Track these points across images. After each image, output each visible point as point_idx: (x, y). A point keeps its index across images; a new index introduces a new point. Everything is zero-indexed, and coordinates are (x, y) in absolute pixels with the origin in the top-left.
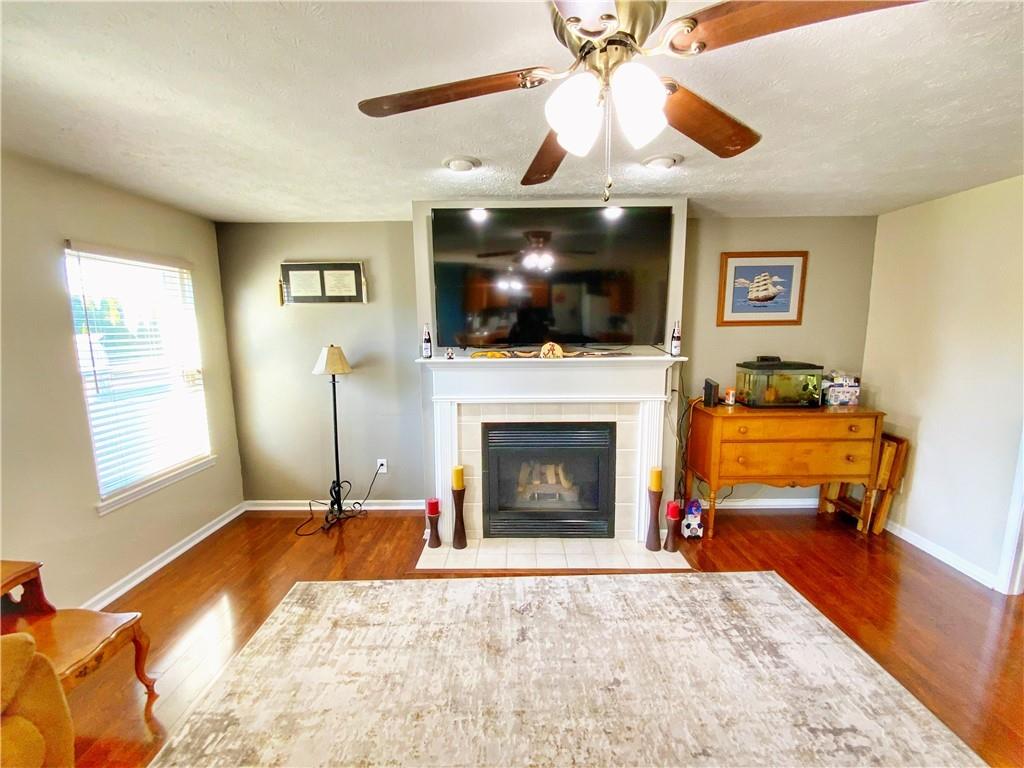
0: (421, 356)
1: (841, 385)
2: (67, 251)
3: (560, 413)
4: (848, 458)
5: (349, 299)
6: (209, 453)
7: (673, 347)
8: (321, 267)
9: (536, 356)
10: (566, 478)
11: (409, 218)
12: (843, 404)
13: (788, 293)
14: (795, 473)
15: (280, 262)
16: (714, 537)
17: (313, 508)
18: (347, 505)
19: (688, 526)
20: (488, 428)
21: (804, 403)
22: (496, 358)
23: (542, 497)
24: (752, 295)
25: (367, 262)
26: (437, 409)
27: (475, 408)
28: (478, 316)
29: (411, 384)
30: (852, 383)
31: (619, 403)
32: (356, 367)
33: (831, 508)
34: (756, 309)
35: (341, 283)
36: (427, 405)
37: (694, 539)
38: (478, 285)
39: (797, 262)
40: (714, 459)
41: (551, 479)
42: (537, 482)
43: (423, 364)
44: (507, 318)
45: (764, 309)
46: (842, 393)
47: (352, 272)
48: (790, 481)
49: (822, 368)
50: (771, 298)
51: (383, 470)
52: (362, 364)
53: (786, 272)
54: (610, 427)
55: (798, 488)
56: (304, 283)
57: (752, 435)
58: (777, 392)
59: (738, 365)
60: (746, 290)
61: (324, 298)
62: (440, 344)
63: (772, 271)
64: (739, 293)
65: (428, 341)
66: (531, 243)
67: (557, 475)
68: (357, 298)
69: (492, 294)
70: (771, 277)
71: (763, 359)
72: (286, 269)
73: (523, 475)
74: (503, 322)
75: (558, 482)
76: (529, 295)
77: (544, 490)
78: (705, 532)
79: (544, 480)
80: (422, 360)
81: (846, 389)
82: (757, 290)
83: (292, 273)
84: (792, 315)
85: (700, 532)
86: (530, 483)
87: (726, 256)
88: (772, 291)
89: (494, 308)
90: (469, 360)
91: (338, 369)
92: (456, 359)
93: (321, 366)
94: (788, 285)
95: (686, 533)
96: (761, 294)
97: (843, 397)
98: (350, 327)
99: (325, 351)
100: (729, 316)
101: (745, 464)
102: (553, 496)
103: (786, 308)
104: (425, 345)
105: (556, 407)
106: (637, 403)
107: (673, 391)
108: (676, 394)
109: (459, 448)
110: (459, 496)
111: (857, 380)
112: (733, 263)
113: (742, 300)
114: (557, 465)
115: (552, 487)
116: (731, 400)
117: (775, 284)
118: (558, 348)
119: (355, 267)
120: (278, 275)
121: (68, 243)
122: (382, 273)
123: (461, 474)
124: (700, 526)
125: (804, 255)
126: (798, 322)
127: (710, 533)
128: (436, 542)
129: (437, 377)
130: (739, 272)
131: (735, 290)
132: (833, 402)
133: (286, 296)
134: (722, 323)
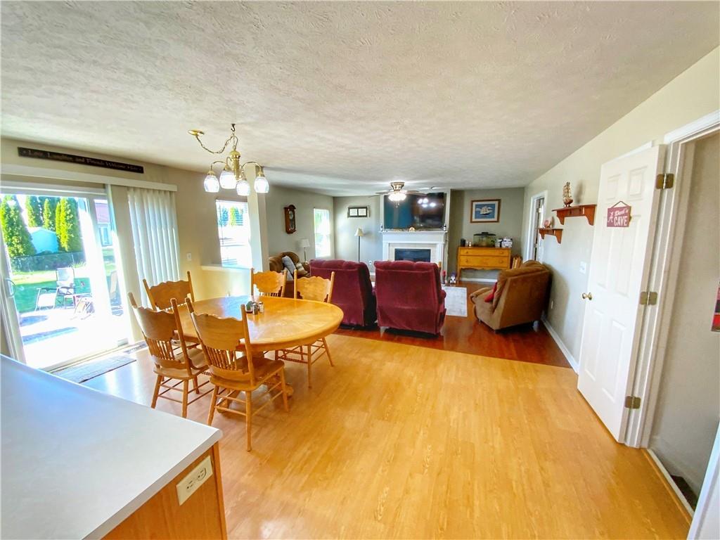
0: (380, 231)
1: (506, 241)
2: (314, 209)
3: (415, 247)
4: (500, 262)
5: (363, 216)
7: (445, 229)
8: (358, 208)
9: (408, 231)
12: (506, 247)
13: (494, 212)
15: (347, 207)
20: (396, 250)
22: (398, 231)
24: (482, 213)
25: (369, 206)
26: (384, 245)
27: (394, 245)
29: (378, 239)
30: (510, 240)
31: (432, 244)
34: (483, 217)
35: (362, 212)
36: (382, 244)
39: (496, 203)
40: (459, 260)
43: (381, 233)
45: (486, 217)
46: (507, 244)
49: (498, 235)
50: (488, 214)
52: (366, 234)
53: (493, 206)
54: (429, 251)
56: (353, 212)
57: (469, 254)
58: (485, 243)
59: (475, 235)
60: (480, 212)
61: (358, 216)
62: (385, 228)
63: (488, 205)
64: (478, 213)
65: (382, 227)
68: (366, 216)
70: (488, 207)
71: (483, 233)
72: (349, 208)
81: (508, 242)
82: (483, 211)
83: (350, 210)
84: (495, 219)
85: (455, 282)
87: (473, 201)
88: (488, 212)
90: (392, 232)
91: (360, 235)
92: (389, 232)
93: (356, 234)
94: (493, 210)
95: (451, 282)
96: (485, 213)
98: (364, 224)
99: (358, 230)
100: (474, 220)
101: (468, 262)
103: (493, 217)
105: (415, 245)
106: (437, 244)
107: (446, 241)
109: (389, 255)
111: (512, 240)
112: (475, 204)
113: (479, 215)
116: (470, 245)
117: (489, 210)
118: (414, 229)
119: (366, 208)
120: (347, 211)
122: (373, 209)
124: (454, 280)
125: (499, 201)
126: (498, 221)
127: (458, 282)
129: (384, 236)
130: (477, 206)
131: (476, 212)
132: (503, 246)
133: (349, 216)
134: (472, 222)
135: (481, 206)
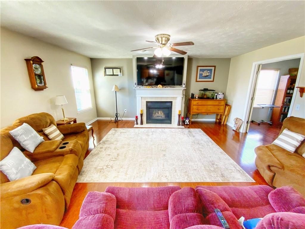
0: (134, 87)
1: (220, 95)
2: (71, 66)
3: (161, 99)
4: (218, 109)
6: (91, 107)
7: (184, 86)
8: (113, 68)
9: (157, 88)
10: (163, 113)
11: (132, 58)
12: (220, 98)
13: (211, 75)
14: (208, 112)
16: (191, 124)
17: (112, 119)
18: (119, 119)
19: (186, 122)
20: (147, 102)
21: (212, 98)
22: (149, 88)
23: (158, 116)
24: (203, 75)
25: (122, 67)
26: (137, 98)
27: (145, 98)
28: (145, 79)
29: (132, 94)
30: (222, 94)
31: (174, 97)
32: (120, 90)
33: (218, 121)
34: (204, 78)
35: (117, 72)
36: (135, 97)
37: (187, 125)
38: (145, 71)
39: (213, 68)
40: (192, 109)
41: (160, 113)
42: (157, 114)
43: (134, 89)
44: (153, 80)
45: (206, 78)
46: (220, 96)
47: (119, 69)
48: (207, 113)
49: (215, 91)
50: (207, 76)
51: (126, 112)
52: (121, 89)
53: (211, 70)
54: (171, 102)
55: (208, 115)
56: (109, 72)
57: (199, 104)
58: (207, 96)
59: (199, 90)
60: (202, 74)
61: (113, 75)
62: (138, 85)
63: (208, 70)
64: (201, 75)
65: (136, 84)
66: (157, 62)
67: (161, 113)
68: (120, 75)
69: (149, 73)
70: (208, 71)
71: (204, 89)
72: (105, 68)
73: (154, 112)
74: (152, 81)
75: (161, 114)
76: (159, 74)
77: (158, 115)
78: (189, 123)
79: (158, 113)
80: (134, 88)
81: (221, 95)
82: (205, 74)
83: (106, 69)
85: (188, 123)
86: (155, 114)
87: (198, 67)
88: (208, 74)
89: (150, 77)
90: (144, 88)
91: (117, 90)
92: (141, 88)
93: (113, 89)
94: (211, 73)
95: (186, 123)
96: (205, 75)
97: (220, 97)
98: (119, 81)
99: (114, 86)
100: (198, 80)
101: (198, 110)
102: (160, 116)
103: (210, 78)
104: (135, 85)
105: (160, 98)
106: (177, 97)
107: (184, 95)
108: (184, 96)
109: (142, 106)
110: (142, 115)
111: (223, 94)
112: (199, 68)
113: (201, 76)
114: (161, 111)
115: (160, 114)
116: (197, 97)
117: (208, 73)
118: (161, 86)
119: (120, 68)
120: (104, 70)
121: (72, 65)
122: (125, 69)
123: (142, 111)
124: (188, 122)
125: (215, 67)
126: (213, 81)
127: (190, 123)
128: (137, 124)
129: (137, 91)
130: (201, 70)
131: (200, 74)
132: (218, 98)
133: (106, 75)
134: (197, 81)
135: (203, 70)
